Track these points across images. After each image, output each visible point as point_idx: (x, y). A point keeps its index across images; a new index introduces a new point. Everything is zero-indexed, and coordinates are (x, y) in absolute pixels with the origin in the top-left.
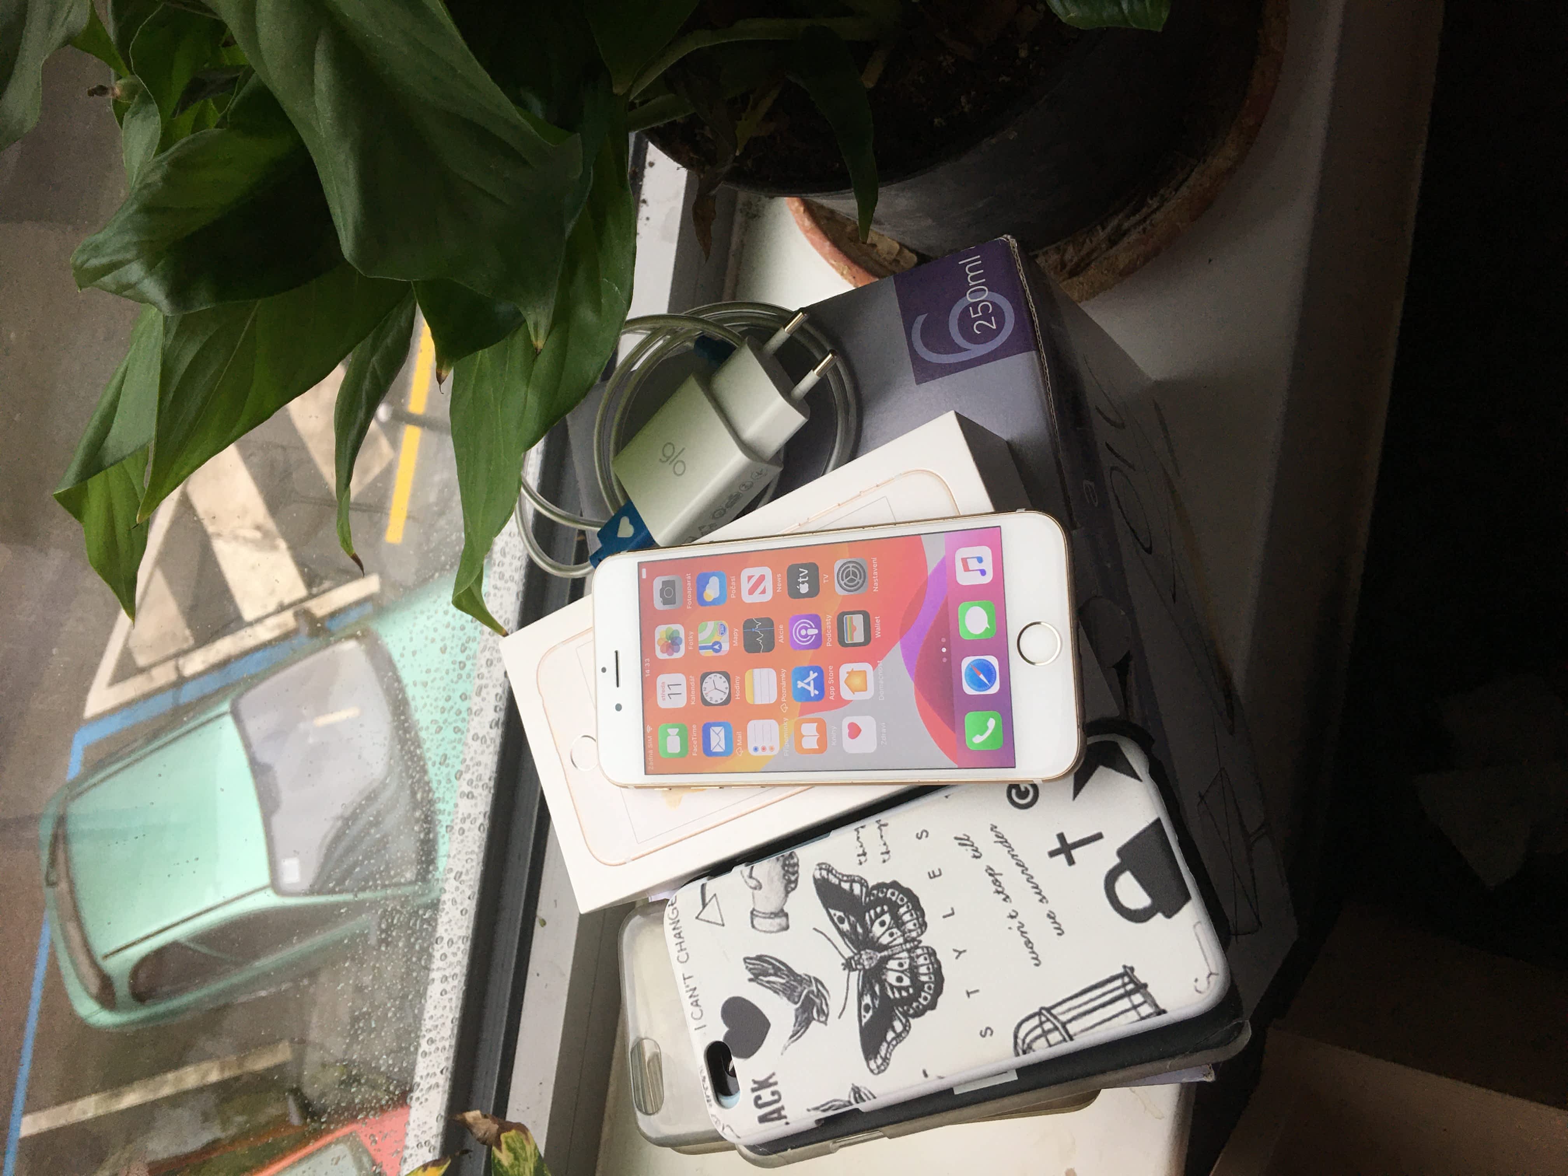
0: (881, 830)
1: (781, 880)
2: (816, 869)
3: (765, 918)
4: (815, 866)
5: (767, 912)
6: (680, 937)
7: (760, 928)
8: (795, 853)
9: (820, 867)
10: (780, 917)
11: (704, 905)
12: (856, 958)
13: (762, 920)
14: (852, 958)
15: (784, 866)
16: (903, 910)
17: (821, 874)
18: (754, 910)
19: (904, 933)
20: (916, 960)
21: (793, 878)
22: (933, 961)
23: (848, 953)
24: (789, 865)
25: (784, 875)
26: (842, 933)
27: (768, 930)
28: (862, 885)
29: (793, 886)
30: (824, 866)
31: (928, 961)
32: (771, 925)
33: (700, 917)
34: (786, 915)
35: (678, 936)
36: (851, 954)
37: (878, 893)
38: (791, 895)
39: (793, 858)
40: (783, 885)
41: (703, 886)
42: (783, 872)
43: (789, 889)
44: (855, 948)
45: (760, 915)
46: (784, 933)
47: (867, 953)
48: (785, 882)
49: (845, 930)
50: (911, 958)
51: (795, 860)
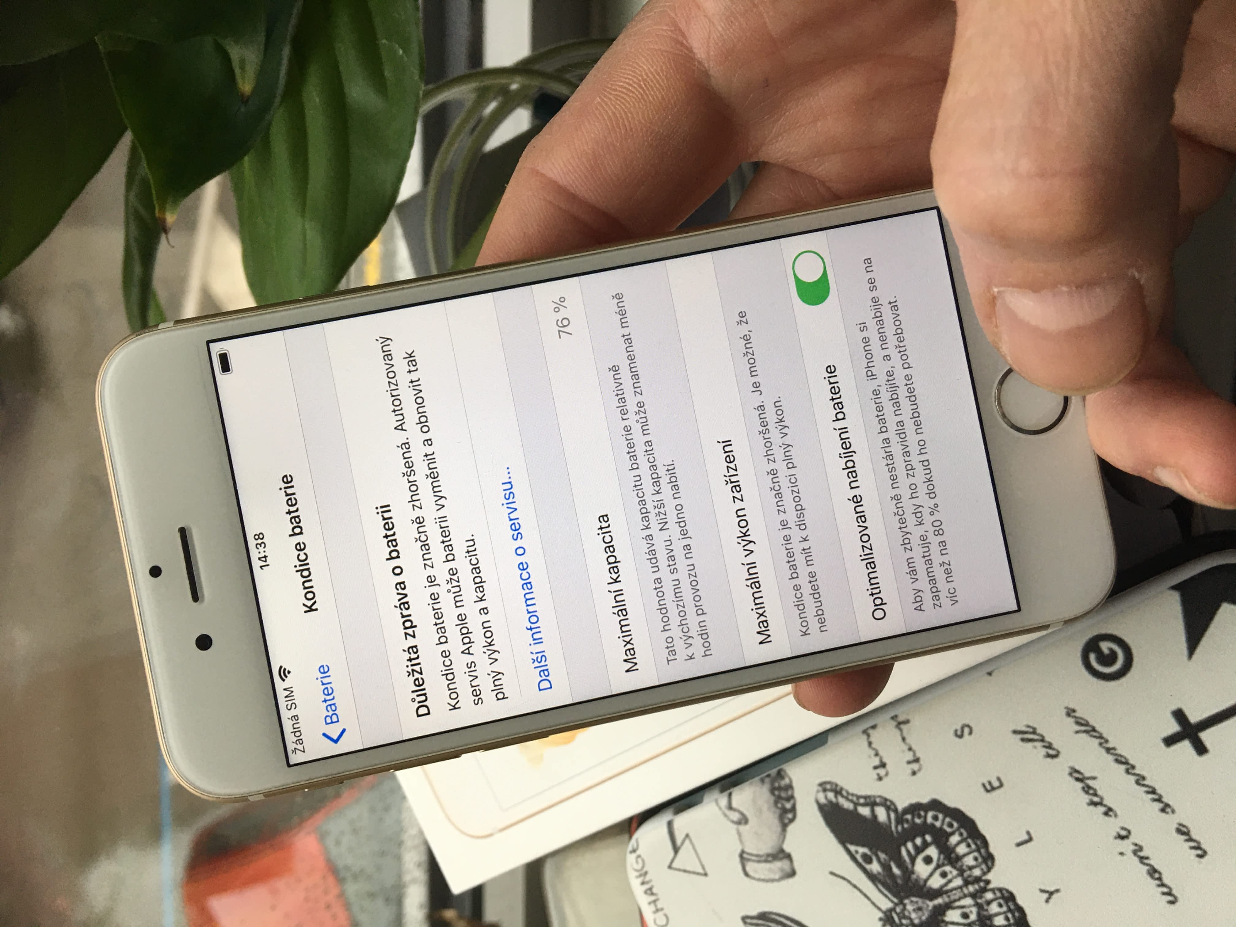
0: (901, 730)
1: (773, 809)
2: (818, 792)
3: (759, 862)
4: (816, 788)
5: (761, 853)
6: (652, 894)
7: (757, 876)
8: (785, 772)
9: (824, 786)
10: (781, 859)
11: (676, 849)
12: (898, 910)
13: (756, 865)
14: (891, 910)
15: (772, 790)
16: (954, 839)
17: (826, 798)
18: (743, 852)
19: (961, 872)
20: (986, 907)
21: (788, 806)
22: (1012, 907)
23: (886, 904)
24: (780, 788)
25: (776, 803)
26: (872, 877)
27: (767, 877)
28: (888, 809)
29: (790, 816)
30: (828, 787)
31: (1005, 909)
32: (770, 870)
33: (674, 865)
34: (789, 857)
35: (649, 892)
36: (890, 905)
37: (913, 818)
38: (791, 828)
39: (782, 778)
40: (777, 815)
41: (670, 824)
42: (772, 799)
43: (786, 821)
44: (895, 896)
45: (753, 858)
46: (791, 881)
47: (912, 902)
48: (778, 811)
49: (875, 872)
50: (979, 906)
51: (787, 781)
